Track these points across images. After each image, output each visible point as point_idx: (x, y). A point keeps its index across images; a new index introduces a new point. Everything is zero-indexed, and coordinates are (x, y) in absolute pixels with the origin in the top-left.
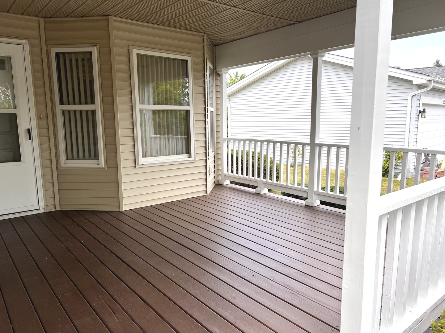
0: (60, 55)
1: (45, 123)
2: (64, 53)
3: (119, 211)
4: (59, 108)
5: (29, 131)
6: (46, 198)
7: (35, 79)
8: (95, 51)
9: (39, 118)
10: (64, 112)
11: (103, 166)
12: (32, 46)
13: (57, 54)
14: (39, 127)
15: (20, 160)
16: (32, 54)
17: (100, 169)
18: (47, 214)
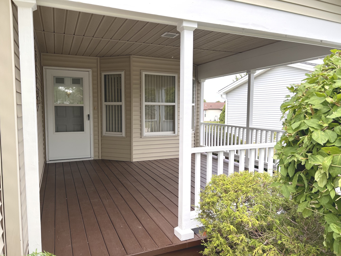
0: (107, 75)
1: (97, 111)
2: (108, 75)
3: (131, 162)
4: (104, 104)
5: (89, 115)
6: (95, 152)
7: (93, 89)
8: (123, 73)
9: (94, 109)
10: (106, 106)
11: (124, 136)
12: (93, 72)
13: (105, 76)
14: (94, 114)
15: (83, 131)
16: (93, 76)
17: (122, 137)
18: (95, 160)
